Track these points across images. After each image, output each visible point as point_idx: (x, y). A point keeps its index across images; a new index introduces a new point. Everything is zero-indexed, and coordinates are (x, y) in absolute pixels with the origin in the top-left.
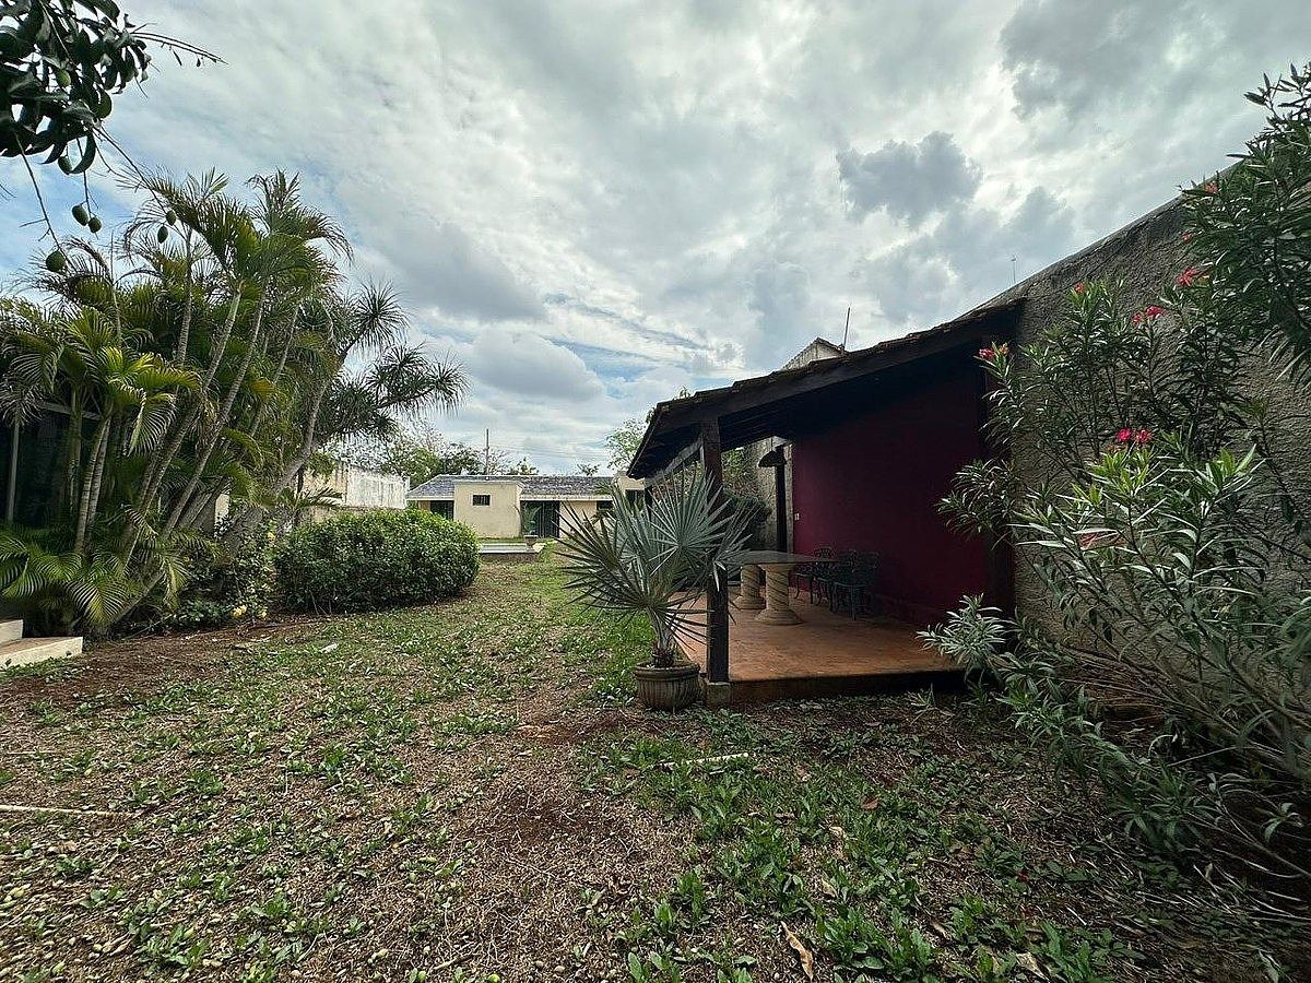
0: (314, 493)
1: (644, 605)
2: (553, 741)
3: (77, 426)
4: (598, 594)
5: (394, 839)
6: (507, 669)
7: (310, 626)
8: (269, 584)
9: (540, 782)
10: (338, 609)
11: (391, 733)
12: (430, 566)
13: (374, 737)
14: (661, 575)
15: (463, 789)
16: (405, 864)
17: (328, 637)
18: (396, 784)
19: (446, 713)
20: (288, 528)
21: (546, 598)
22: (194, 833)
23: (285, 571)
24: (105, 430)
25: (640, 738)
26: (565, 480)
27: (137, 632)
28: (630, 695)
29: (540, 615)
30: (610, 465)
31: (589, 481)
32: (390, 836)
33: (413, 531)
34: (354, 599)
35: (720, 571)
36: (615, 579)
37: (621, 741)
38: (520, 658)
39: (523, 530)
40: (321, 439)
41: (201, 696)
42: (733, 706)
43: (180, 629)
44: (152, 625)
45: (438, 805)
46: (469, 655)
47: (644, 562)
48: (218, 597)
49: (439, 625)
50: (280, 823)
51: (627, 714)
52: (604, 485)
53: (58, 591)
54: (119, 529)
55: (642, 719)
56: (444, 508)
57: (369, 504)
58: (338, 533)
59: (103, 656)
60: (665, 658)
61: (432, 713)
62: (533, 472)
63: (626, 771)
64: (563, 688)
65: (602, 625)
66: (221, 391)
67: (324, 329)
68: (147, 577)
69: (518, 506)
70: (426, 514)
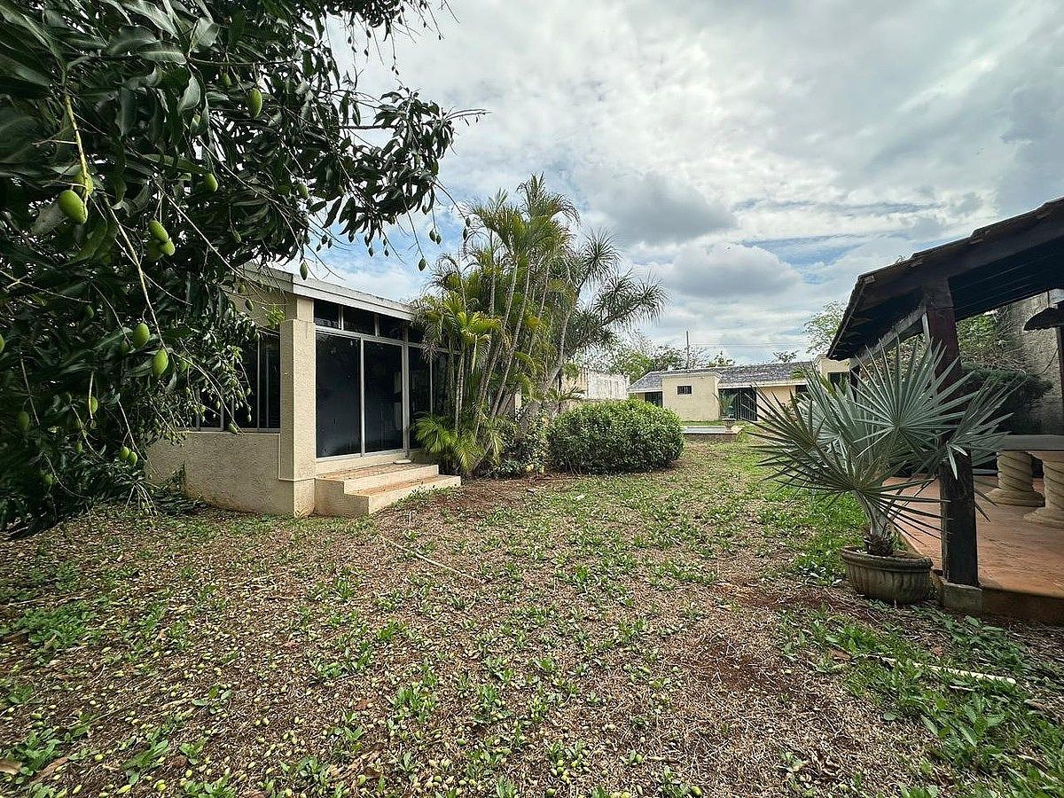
0: (568, 391)
1: (849, 488)
2: (752, 602)
3: (452, 359)
4: (794, 473)
5: (620, 645)
6: (709, 532)
7: (569, 481)
8: (546, 451)
9: (739, 637)
10: (585, 471)
11: (618, 565)
12: (645, 442)
13: (607, 565)
14: (871, 456)
15: (673, 622)
16: (627, 666)
17: (579, 489)
18: (622, 604)
19: (659, 558)
20: (555, 414)
21: (745, 474)
22: (508, 601)
23: (553, 444)
24: (462, 360)
25: (850, 624)
26: (760, 368)
27: (482, 476)
28: (837, 577)
29: (739, 489)
30: (810, 349)
31: (787, 367)
32: (617, 641)
33: (631, 415)
34: (594, 465)
35: (957, 456)
36: (814, 460)
37: (825, 620)
38: (721, 524)
39: (722, 413)
40: (569, 353)
41: (511, 518)
42: (985, 616)
43: (503, 476)
44: (489, 473)
45: (652, 630)
46: (676, 515)
47: (847, 442)
48: (519, 459)
49: (654, 488)
50: (551, 609)
51: (835, 594)
52: (803, 369)
53: (449, 450)
54: (472, 415)
55: (853, 604)
56: (655, 398)
57: (603, 397)
58: (582, 417)
59: (469, 489)
60: (881, 547)
61: (647, 556)
62: (730, 363)
63: (833, 652)
64: (762, 557)
65: (802, 503)
66: (511, 329)
67: (565, 276)
68: (485, 444)
69: (717, 393)
70: (641, 403)
